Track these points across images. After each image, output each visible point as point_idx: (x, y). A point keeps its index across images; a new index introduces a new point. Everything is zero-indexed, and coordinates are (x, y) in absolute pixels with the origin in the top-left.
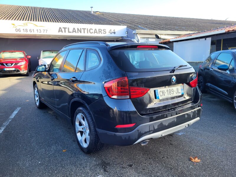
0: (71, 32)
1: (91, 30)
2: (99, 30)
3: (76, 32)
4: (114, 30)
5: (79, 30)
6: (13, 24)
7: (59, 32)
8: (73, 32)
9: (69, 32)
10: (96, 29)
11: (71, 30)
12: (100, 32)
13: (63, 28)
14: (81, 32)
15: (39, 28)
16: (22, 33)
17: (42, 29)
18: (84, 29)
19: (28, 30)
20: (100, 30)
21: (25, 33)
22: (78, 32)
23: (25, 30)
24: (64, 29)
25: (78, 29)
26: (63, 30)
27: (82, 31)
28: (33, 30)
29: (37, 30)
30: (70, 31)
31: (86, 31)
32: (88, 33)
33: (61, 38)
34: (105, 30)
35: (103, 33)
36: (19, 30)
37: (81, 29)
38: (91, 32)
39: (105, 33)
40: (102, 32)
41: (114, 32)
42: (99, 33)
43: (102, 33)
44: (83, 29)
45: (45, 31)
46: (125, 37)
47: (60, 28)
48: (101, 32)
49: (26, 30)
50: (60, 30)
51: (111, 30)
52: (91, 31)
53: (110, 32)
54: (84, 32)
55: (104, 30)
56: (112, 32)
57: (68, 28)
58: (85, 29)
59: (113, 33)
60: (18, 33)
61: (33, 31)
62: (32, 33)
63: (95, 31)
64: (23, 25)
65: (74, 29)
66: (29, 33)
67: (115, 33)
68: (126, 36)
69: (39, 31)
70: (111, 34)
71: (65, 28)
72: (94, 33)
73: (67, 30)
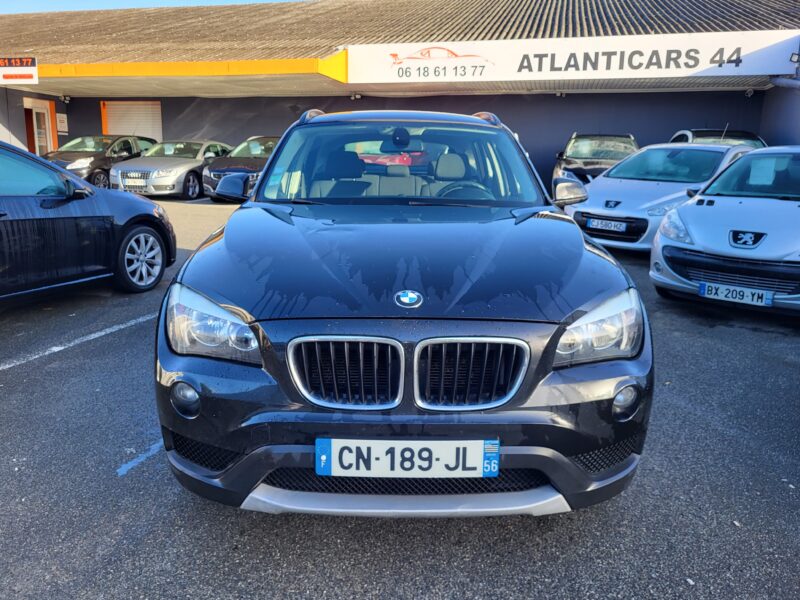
0: (560, 69)
1: (636, 57)
2: (669, 53)
3: (577, 69)
4: (738, 50)
5: (591, 61)
6: (395, 56)
7: (520, 70)
8: (568, 66)
9: (553, 68)
10: (655, 53)
11: (561, 62)
12: (672, 63)
13: (536, 56)
14: (595, 66)
15: (459, 62)
16: (415, 78)
17: (468, 63)
18: (609, 55)
19: (431, 71)
20: (674, 55)
21: (422, 79)
22: (585, 68)
23: (422, 71)
24: (537, 59)
25: (587, 57)
26: (535, 62)
27: (603, 60)
28: (445, 68)
29: (456, 68)
30: (556, 66)
31: (615, 60)
32: (621, 67)
33: (535, 92)
34: (697, 52)
35: (687, 65)
36: (406, 72)
37: (597, 54)
38: (636, 63)
39: (691, 63)
40: (683, 60)
41: (734, 58)
42: (668, 66)
43: (678, 66)
44: (604, 54)
45: (479, 70)
46: (791, 77)
47: (526, 57)
48: (675, 60)
49: (426, 70)
50: (525, 64)
51: (721, 51)
52: (636, 60)
53: (717, 58)
54: (608, 67)
55: (692, 54)
56: (725, 58)
57: (553, 56)
58: (615, 53)
59: (730, 61)
60: (404, 80)
61: (442, 72)
62: (442, 79)
63: (654, 60)
64: (419, 55)
65: (573, 56)
66: (432, 79)
67: (738, 62)
68: (792, 71)
69: (460, 71)
70: (720, 66)
71: (541, 57)
72: (647, 67)
73: (547, 62)
